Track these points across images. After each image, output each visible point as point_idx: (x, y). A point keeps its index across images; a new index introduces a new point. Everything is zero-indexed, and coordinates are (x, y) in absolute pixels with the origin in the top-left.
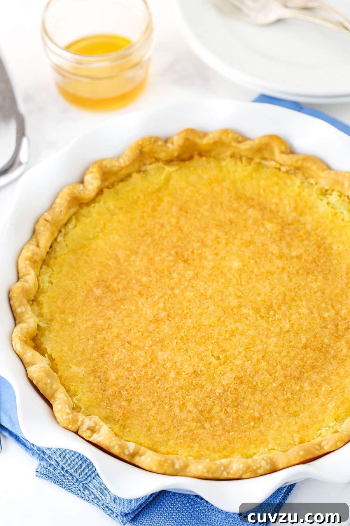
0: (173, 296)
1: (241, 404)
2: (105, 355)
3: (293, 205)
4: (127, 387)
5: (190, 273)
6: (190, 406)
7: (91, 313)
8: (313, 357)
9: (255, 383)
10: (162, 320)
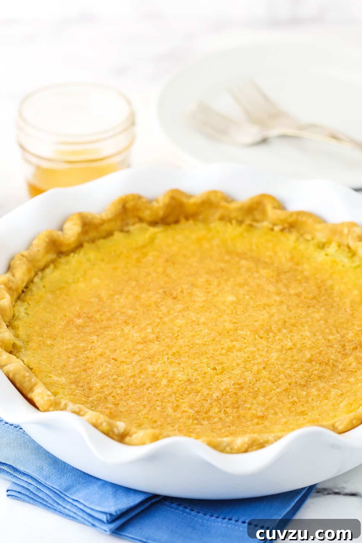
0: (161, 323)
1: (242, 406)
2: (89, 370)
3: (288, 256)
4: (114, 394)
5: (179, 307)
6: (184, 407)
7: (71, 338)
8: (319, 370)
9: (256, 389)
10: (151, 341)
